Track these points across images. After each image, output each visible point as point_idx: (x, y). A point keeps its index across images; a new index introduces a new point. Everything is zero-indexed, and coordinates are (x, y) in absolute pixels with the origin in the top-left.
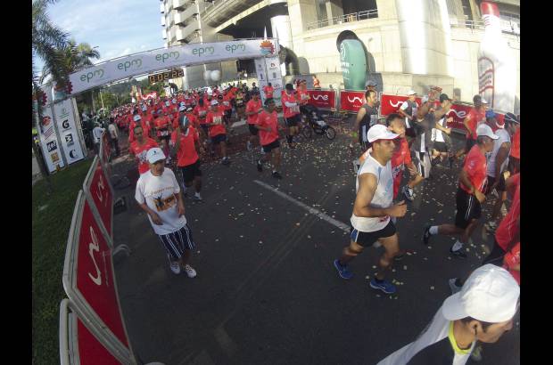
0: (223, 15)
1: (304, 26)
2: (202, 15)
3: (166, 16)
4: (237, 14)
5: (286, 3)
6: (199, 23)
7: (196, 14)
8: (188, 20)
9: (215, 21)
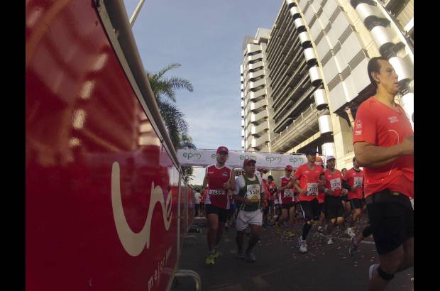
0: (287, 144)
1: (344, 148)
2: (272, 143)
3: (245, 140)
4: (298, 144)
5: (332, 133)
6: (269, 148)
7: (267, 142)
8: (261, 146)
9: (282, 149)
